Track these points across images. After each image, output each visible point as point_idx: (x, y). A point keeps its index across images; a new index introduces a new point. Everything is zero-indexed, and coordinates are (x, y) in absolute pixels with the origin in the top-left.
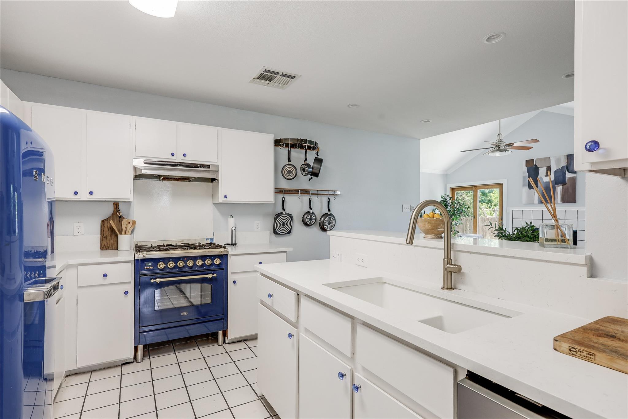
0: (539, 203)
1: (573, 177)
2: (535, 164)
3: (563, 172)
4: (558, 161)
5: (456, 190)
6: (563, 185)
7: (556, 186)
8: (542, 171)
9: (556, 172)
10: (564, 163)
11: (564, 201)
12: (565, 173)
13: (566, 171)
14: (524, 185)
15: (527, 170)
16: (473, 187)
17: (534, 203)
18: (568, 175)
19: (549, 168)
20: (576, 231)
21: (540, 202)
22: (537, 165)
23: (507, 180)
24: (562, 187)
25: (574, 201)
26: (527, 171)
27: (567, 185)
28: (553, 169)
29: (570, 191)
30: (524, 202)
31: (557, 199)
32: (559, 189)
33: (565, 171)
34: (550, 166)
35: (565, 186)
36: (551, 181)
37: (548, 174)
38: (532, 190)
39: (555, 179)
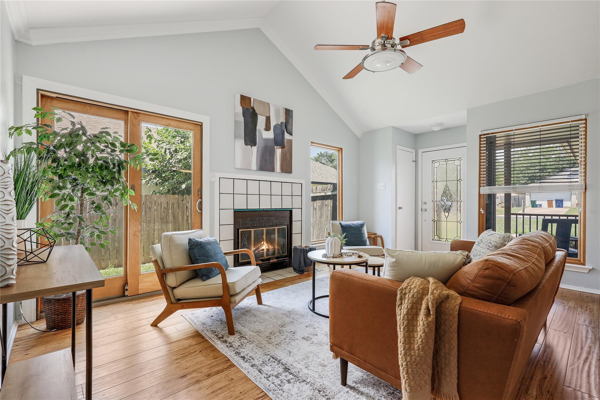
1: (290, 140)
2: (251, 106)
3: (283, 130)
4: (277, 112)
6: (282, 148)
7: (275, 147)
8: (261, 121)
9: (275, 127)
10: (283, 119)
11: (282, 170)
12: (284, 132)
13: (285, 130)
14: (236, 137)
15: (242, 112)
16: (128, 111)
17: (252, 169)
18: (287, 136)
20: (291, 209)
21: (258, 168)
22: (255, 108)
23: (211, 120)
25: (290, 171)
26: (243, 114)
28: (273, 123)
29: (288, 157)
30: (238, 165)
31: (277, 166)
32: (278, 152)
34: (270, 116)
35: (284, 149)
36: (271, 139)
37: (268, 128)
38: (249, 147)
39: (274, 138)
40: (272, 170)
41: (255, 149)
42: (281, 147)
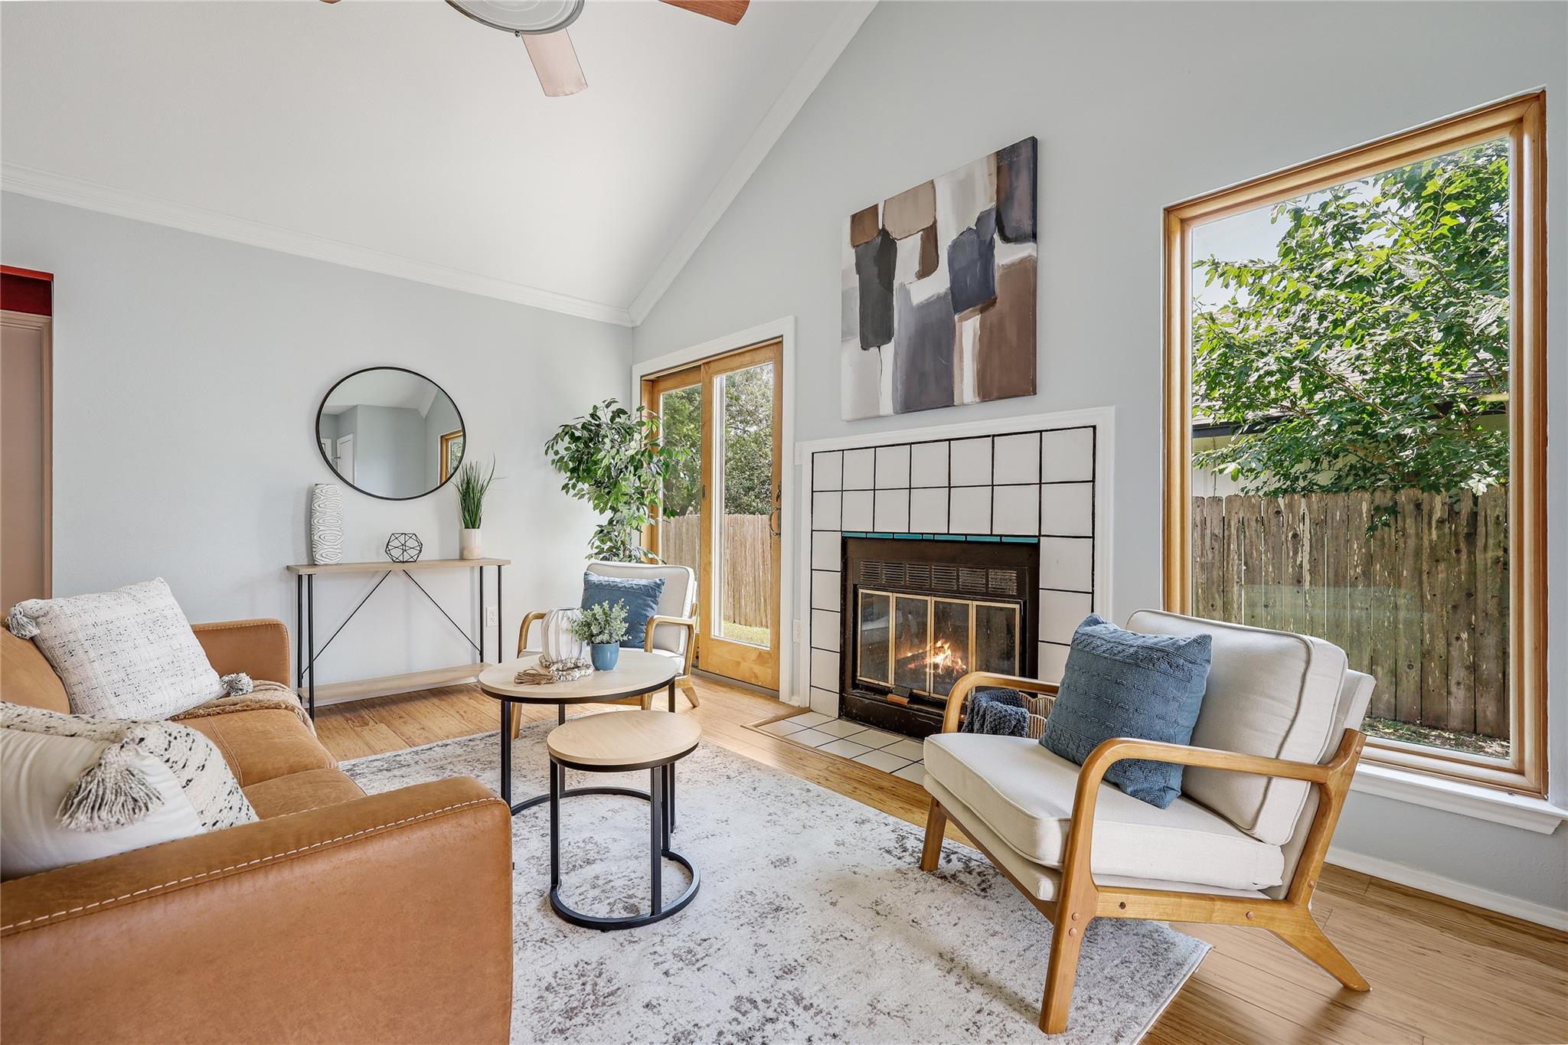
0: (896, 413)
1: (1023, 261)
2: (880, 228)
3: (985, 241)
4: (964, 189)
5: (662, 385)
6: (982, 311)
7: (956, 317)
8: (908, 252)
9: (955, 247)
10: (984, 201)
11: (988, 392)
12: (991, 245)
13: (996, 237)
14: (845, 335)
15: (854, 261)
16: (700, 366)
17: (881, 414)
18: (1006, 255)
19: (930, 235)
20: (1035, 541)
21: (898, 408)
22: (889, 228)
23: (796, 320)
24: (978, 317)
25: (1028, 388)
26: (857, 264)
27: (997, 305)
28: (946, 237)
29: (1012, 333)
30: (847, 413)
31: (962, 380)
32: (969, 329)
33: (992, 238)
34: (935, 222)
35: (992, 313)
36: (940, 298)
37: (927, 267)
38: (874, 350)
39: (952, 288)
40: (946, 400)
41: (888, 350)
42: (978, 307)
